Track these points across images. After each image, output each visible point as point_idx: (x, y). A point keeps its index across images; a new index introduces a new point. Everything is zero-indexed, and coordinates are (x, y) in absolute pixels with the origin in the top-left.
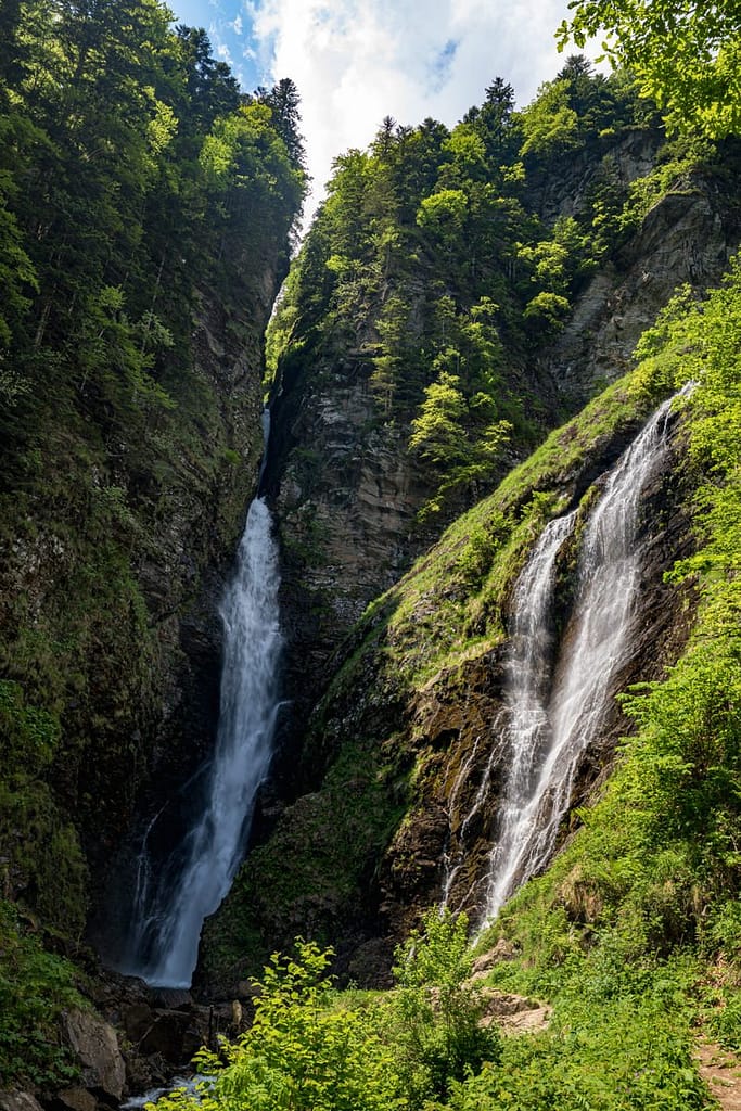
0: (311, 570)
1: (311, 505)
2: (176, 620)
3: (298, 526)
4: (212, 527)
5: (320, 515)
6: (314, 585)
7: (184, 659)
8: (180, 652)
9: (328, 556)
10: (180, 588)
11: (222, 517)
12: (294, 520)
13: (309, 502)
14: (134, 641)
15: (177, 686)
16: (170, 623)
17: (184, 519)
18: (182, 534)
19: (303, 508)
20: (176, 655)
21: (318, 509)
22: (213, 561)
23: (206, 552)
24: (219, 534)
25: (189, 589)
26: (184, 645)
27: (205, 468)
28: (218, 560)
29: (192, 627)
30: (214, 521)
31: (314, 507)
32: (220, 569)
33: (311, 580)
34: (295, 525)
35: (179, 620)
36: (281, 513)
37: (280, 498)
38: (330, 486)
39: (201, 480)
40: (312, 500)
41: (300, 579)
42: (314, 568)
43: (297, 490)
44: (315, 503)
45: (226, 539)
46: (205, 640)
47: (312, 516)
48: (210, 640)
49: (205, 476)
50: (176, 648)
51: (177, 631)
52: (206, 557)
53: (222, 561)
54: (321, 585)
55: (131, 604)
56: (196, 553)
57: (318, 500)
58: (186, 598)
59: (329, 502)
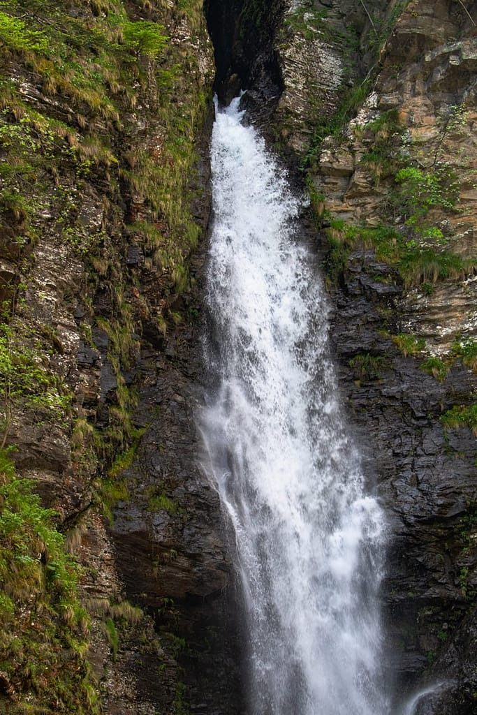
0: (423, 301)
1: (381, 108)
2: (99, 529)
3: (359, 177)
4: (128, 238)
5: (414, 134)
6: (437, 339)
7: (140, 626)
8: (126, 609)
9: (459, 250)
10: (89, 438)
11: (147, 202)
12: (344, 162)
13: (373, 100)
14: (67, 647)
15: (139, 699)
16: (85, 538)
17: (63, 251)
18: (67, 294)
19: (361, 120)
20: (118, 620)
21: (403, 114)
22: (149, 335)
23: (126, 312)
24: (150, 254)
25: (111, 433)
26: (131, 587)
27: (87, 95)
28: (163, 327)
29: (141, 534)
30: (128, 219)
31: (389, 113)
32: (171, 351)
33: (425, 329)
34: (349, 175)
35: (105, 523)
36: (299, 144)
37: (287, 101)
38: (425, 42)
39: (83, 131)
40: (379, 92)
41: (395, 331)
42: (428, 293)
43: (330, 63)
44: (391, 99)
45: (170, 262)
46: (183, 562)
47: (393, 143)
48: (195, 558)
49: (91, 114)
50: (115, 602)
51: (108, 556)
52: (131, 327)
53: (171, 328)
54: (457, 336)
55: (44, 561)
56: (104, 325)
57: (399, 88)
58: (107, 460)
59: (432, 90)
